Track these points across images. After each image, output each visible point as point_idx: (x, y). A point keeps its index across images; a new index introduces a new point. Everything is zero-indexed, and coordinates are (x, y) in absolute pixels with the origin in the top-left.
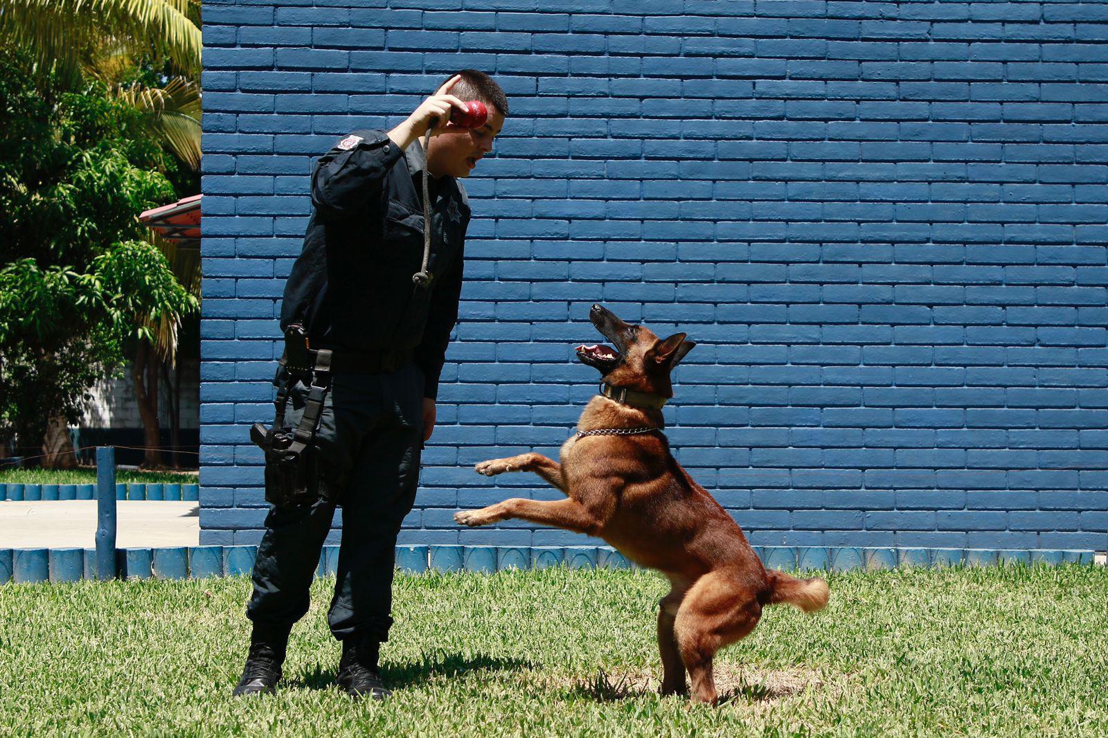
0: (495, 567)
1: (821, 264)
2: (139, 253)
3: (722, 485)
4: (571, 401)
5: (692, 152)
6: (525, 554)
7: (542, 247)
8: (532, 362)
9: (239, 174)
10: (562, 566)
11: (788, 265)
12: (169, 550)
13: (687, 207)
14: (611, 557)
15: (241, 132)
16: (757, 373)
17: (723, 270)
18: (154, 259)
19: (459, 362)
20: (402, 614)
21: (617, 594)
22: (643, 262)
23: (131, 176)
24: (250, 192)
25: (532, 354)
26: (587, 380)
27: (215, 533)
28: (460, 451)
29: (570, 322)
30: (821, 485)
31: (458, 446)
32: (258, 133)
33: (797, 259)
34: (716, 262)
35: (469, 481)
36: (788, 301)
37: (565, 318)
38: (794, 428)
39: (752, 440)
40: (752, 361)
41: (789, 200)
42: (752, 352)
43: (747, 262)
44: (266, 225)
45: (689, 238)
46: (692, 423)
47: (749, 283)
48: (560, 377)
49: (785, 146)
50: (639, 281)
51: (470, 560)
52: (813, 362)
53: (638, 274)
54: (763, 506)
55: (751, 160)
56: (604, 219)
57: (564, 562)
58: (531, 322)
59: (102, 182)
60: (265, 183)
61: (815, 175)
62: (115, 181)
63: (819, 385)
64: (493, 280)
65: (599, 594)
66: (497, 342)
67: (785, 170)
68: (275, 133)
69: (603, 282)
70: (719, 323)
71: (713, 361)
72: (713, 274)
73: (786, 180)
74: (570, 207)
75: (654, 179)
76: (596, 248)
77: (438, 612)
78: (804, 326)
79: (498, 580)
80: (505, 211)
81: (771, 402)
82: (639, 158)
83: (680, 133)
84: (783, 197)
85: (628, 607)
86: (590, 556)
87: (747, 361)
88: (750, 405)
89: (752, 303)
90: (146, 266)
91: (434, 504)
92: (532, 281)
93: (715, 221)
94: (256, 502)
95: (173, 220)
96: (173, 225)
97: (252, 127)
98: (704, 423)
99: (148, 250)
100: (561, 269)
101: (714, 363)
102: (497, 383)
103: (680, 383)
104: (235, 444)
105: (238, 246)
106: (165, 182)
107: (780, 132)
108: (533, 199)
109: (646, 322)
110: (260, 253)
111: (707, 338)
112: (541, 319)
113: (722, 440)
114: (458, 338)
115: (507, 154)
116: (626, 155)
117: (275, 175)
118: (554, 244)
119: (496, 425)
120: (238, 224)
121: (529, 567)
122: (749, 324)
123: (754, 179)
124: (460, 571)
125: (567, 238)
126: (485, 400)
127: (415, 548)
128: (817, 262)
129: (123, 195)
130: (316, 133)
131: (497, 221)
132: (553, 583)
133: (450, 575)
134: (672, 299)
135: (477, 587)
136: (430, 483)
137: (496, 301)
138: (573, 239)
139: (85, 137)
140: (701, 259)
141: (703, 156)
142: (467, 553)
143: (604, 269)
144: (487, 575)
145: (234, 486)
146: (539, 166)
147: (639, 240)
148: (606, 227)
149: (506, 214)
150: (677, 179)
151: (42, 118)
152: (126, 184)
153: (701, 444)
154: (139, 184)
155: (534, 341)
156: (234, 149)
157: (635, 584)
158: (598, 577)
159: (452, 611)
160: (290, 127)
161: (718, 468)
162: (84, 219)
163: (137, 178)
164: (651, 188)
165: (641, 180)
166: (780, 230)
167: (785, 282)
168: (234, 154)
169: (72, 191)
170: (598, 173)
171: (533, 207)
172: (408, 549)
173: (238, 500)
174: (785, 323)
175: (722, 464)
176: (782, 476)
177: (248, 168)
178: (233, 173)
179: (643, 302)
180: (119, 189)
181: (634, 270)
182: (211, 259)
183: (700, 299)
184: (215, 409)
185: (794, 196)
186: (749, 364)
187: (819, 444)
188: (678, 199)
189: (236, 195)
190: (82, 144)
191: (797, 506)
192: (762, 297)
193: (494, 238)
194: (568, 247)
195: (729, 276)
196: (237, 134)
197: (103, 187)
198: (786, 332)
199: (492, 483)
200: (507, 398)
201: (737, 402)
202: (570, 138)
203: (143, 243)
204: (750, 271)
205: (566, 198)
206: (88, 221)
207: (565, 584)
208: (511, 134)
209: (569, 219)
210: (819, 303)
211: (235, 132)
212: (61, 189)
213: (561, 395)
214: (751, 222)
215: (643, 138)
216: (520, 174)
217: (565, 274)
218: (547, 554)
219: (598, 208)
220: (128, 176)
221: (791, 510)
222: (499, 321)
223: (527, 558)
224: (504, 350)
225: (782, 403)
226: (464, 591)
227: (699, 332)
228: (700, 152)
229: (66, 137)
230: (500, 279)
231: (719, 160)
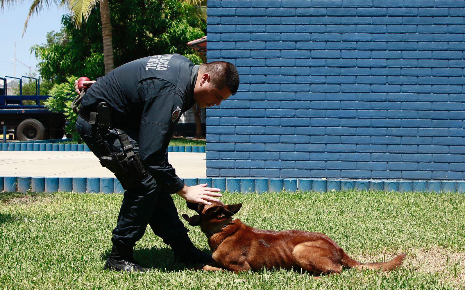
0: (326, 190)
1: (462, 60)
2: (192, 59)
3: (420, 152)
4: (357, 117)
5: (408, 13)
6: (338, 183)
7: (345, 54)
8: (341, 101)
9: (222, 24)
10: (355, 189)
11: (448, 60)
12: (190, 180)
13: (406, 36)
14: (375, 185)
15: (223, 7)
16: (435, 105)
17: (421, 63)
18: (197, 61)
19: (311, 101)
20: (285, 213)
21: (380, 204)
22: (387, 59)
23: (189, 30)
24: (226, 32)
25: (341, 98)
26: (364, 108)
27: (212, 170)
28: (311, 138)
29: (356, 84)
30: (462, 153)
31: (310, 135)
32: (229, 8)
33: (452, 58)
34: (418, 59)
35: (315, 149)
36: (448, 75)
37: (354, 83)
38: (450, 129)
39: (433, 134)
40: (433, 101)
41: (449, 33)
42: (433, 97)
43: (431, 59)
44: (232, 45)
45: (407, 49)
46: (408, 126)
47: (432, 68)
48: (352, 107)
49: (447, 10)
50: (386, 67)
51: (315, 186)
52: (459, 101)
53: (385, 64)
54: (437, 161)
55: (433, 17)
56: (371, 41)
57: (355, 188)
58: (340, 84)
59: (179, 33)
60: (232, 28)
61: (460, 22)
62: (184, 32)
63: (462, 111)
64: (325, 67)
65: (372, 204)
66: (326, 92)
67: (448, 20)
68: (236, 8)
69: (370, 68)
70: (419, 85)
71: (416, 100)
72: (417, 64)
73: (448, 25)
74: (357, 37)
75: (392, 25)
76: (368, 54)
77: (301, 212)
78: (455, 86)
79: (327, 196)
80: (330, 38)
81: (441, 118)
82: (385, 16)
83: (403, 6)
84: (447, 32)
85: (385, 211)
86: (366, 184)
87: (431, 101)
88: (432, 119)
89: (433, 76)
90: (195, 63)
91: (300, 159)
92: (341, 67)
93: (418, 42)
94: (228, 158)
95: (201, 45)
96: (201, 47)
97: (227, 5)
98: (412, 126)
99: (196, 57)
100: (353, 62)
101: (417, 102)
102: (326, 109)
103: (403, 110)
104: (220, 134)
105: (222, 54)
106: (202, 32)
107: (445, 5)
108: (342, 33)
109: (389, 84)
110: (230, 57)
111: (414, 91)
112: (345, 83)
113: (420, 134)
114: (310, 91)
115: (331, 15)
116: (380, 15)
117: (236, 25)
118: (350, 52)
119: (326, 127)
120: (221, 45)
121: (340, 189)
122: (432, 85)
123: (434, 24)
124: (311, 191)
125: (355, 50)
126: (321, 116)
127: (292, 180)
128: (461, 59)
129: (186, 37)
130: (253, 7)
131: (326, 43)
132: (351, 198)
133: (306, 193)
134: (399, 75)
135: (318, 200)
136: (299, 151)
137: (326, 76)
138: (358, 50)
139: (173, 16)
140: (411, 58)
141: (412, 15)
142: (314, 183)
143: (371, 62)
144: (323, 193)
145: (220, 151)
146: (344, 20)
147: (386, 50)
148: (372, 45)
149: (330, 40)
150: (401, 25)
151: (158, 9)
152: (188, 33)
153: (411, 135)
154: (192, 33)
155: (342, 92)
156: (220, 14)
157: (387, 199)
158: (371, 196)
159: (307, 212)
160: (242, 5)
161: (418, 145)
162: (172, 46)
163: (192, 31)
164: (391, 28)
165: (387, 25)
166: (445, 46)
167: (447, 68)
168: (220, 16)
169: (168, 36)
170: (368, 22)
171: (341, 37)
172: (289, 181)
173: (221, 157)
174: (447, 85)
175: (420, 144)
176: (445, 149)
177: (225, 22)
178: (219, 24)
179: (387, 76)
180: (185, 35)
181: (383, 62)
182: (211, 59)
183: (411, 75)
184: (212, 120)
185: (451, 31)
186: (432, 102)
187: (461, 135)
188: (402, 33)
189: (221, 33)
190: (172, 19)
191: (452, 161)
192: (437, 74)
193: (325, 50)
194: (356, 54)
195: (423, 65)
196: (221, 8)
197: (179, 34)
198: (448, 88)
199: (324, 151)
200: (330, 116)
201: (427, 118)
202: (357, 8)
203: (194, 55)
204: (433, 63)
205: (355, 33)
206: (174, 47)
207: (356, 198)
208: (333, 7)
209: (356, 42)
210: (461, 76)
211: (220, 8)
212: (164, 35)
213: (353, 115)
214: (433, 42)
215: (387, 8)
216: (336, 23)
217: (355, 64)
218: (348, 183)
219: (369, 37)
220: (188, 30)
221: (449, 163)
222: (327, 84)
223: (339, 186)
224: (329, 96)
225: (445, 118)
226: (312, 201)
227: (411, 89)
228: (412, 13)
229: (166, 16)
230: (328, 67)
231: (420, 16)
